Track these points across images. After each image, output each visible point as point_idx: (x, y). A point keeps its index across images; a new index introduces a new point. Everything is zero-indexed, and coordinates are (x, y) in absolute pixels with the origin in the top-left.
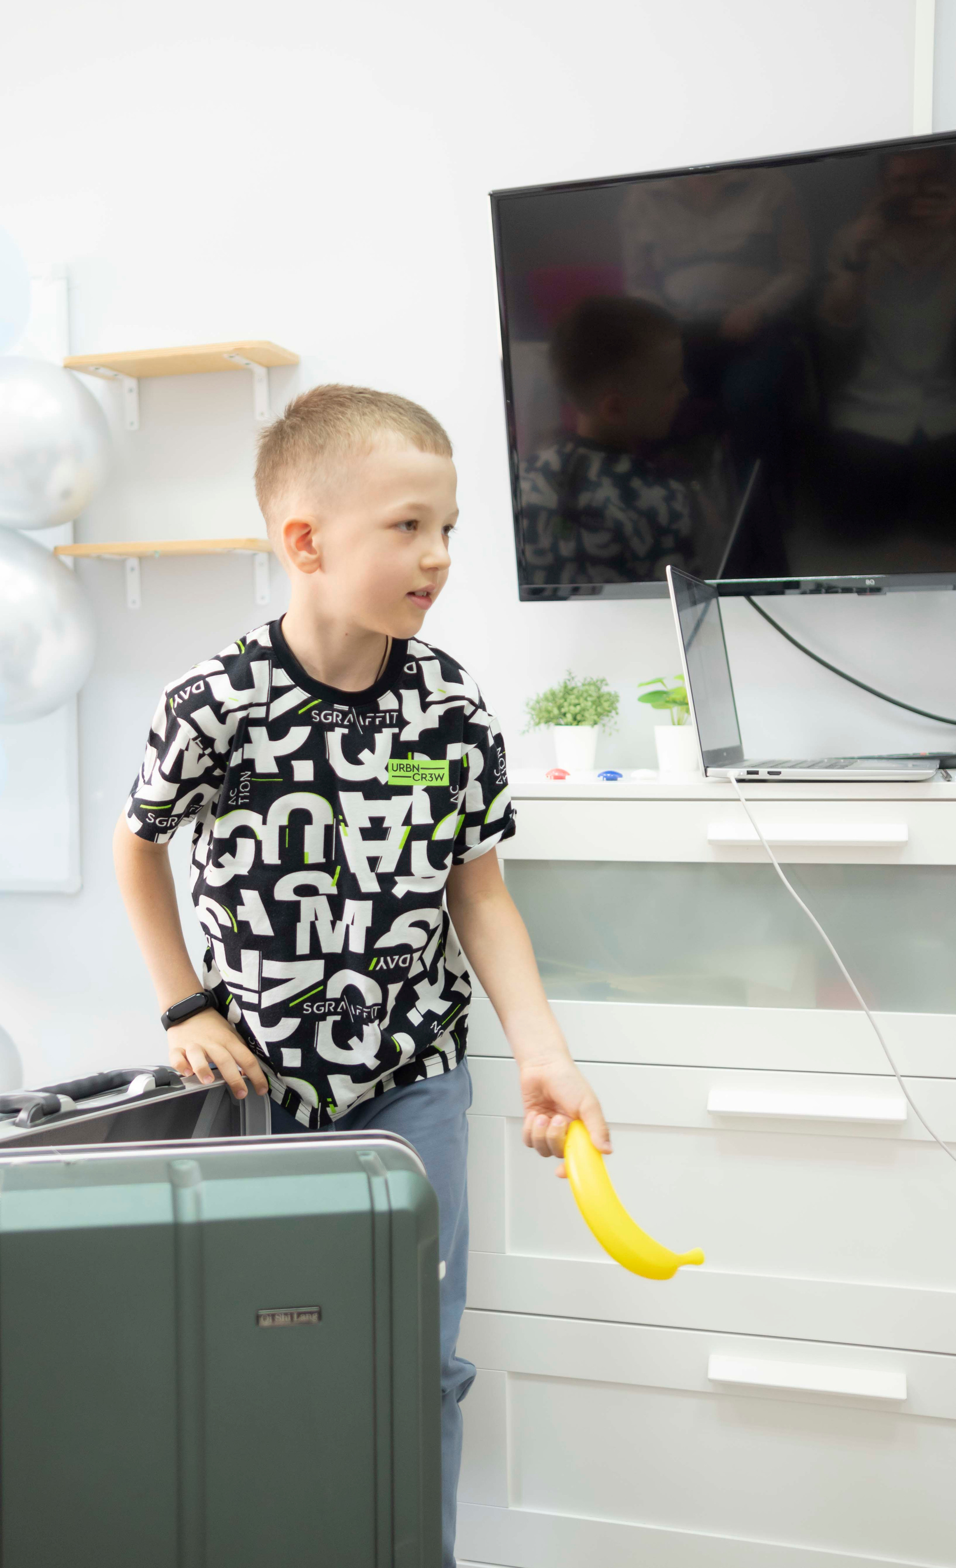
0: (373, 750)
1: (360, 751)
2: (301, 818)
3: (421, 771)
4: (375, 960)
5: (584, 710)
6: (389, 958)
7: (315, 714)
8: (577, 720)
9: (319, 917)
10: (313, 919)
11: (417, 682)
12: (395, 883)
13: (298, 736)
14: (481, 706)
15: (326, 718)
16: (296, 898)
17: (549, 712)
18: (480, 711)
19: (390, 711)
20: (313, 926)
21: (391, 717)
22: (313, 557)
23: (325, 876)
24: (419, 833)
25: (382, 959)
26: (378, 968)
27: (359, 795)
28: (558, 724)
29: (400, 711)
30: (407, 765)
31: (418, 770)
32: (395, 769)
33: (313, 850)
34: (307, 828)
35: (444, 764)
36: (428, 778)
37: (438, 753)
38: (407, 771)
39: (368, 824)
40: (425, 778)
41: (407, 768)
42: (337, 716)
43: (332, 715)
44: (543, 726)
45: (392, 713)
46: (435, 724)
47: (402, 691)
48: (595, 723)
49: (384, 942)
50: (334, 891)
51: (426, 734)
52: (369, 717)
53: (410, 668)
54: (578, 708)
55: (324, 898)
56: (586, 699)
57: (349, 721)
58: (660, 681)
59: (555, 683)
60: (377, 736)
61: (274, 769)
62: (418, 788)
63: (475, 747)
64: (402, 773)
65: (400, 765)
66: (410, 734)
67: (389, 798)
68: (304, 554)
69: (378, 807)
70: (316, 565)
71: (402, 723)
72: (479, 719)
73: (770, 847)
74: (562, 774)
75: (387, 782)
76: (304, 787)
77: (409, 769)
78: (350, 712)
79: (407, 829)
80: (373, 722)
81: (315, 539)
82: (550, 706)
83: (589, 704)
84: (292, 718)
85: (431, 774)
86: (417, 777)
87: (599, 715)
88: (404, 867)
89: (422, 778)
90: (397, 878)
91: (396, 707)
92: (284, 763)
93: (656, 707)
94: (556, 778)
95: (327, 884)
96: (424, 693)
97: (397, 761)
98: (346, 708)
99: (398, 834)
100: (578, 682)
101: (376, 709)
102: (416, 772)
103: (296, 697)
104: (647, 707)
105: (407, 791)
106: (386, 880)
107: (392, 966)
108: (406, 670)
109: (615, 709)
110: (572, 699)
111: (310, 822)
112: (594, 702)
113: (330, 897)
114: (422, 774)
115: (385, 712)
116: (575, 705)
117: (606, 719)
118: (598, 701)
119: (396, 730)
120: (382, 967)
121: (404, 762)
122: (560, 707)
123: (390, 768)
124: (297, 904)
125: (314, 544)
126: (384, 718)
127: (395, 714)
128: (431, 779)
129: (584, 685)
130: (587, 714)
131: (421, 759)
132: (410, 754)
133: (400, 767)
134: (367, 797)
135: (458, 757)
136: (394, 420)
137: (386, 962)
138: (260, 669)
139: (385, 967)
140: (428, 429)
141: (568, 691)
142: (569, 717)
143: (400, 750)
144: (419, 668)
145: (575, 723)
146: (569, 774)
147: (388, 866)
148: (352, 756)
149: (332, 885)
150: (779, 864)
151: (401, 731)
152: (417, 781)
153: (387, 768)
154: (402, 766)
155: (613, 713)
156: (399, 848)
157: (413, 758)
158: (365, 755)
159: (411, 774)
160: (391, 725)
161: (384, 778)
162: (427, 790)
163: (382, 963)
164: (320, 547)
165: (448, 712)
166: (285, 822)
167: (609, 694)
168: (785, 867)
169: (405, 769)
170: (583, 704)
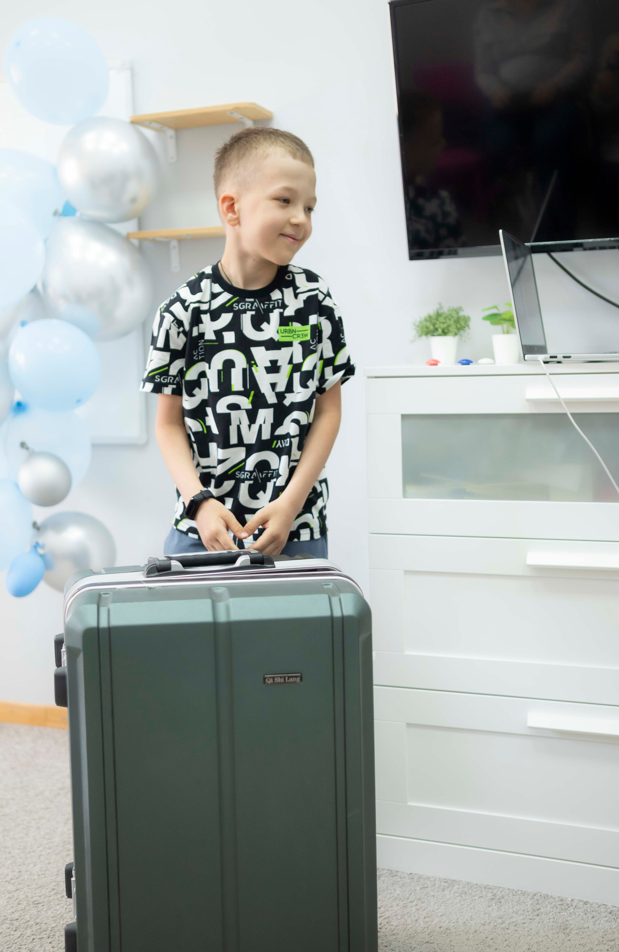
0: (269, 323)
1: (262, 324)
2: (229, 364)
3: (297, 333)
4: (275, 442)
5: (449, 326)
6: (283, 441)
7: (236, 305)
8: (445, 333)
9: (242, 423)
10: (239, 424)
11: (292, 284)
12: (285, 397)
13: (226, 318)
14: (328, 295)
15: (242, 307)
16: (228, 411)
17: (427, 328)
18: (328, 298)
19: (277, 300)
20: (239, 428)
21: (278, 303)
22: (235, 217)
23: (244, 398)
24: (297, 368)
25: (279, 441)
26: (277, 446)
27: (263, 348)
28: (433, 335)
29: (283, 299)
30: (289, 329)
31: (295, 332)
32: (282, 332)
33: (237, 383)
34: (233, 370)
35: (308, 327)
36: (301, 336)
37: (305, 322)
38: (289, 333)
39: (269, 365)
40: (299, 336)
41: (289, 331)
42: (248, 305)
43: (245, 305)
44: (424, 337)
45: (278, 301)
46: (301, 305)
47: (284, 289)
48: (456, 334)
49: (280, 431)
50: (250, 407)
51: (298, 311)
52: (266, 304)
53: (289, 277)
54: (445, 325)
55: (244, 412)
56: (450, 320)
57: (255, 307)
58: (496, 307)
59: (431, 310)
60: (271, 314)
61: (213, 337)
62: (296, 343)
63: (326, 318)
64: (287, 334)
65: (285, 329)
66: (289, 312)
67: (280, 349)
68: (230, 215)
69: (273, 354)
70: (236, 222)
71: (284, 306)
72: (327, 302)
73: (565, 402)
74: (435, 363)
75: (278, 340)
76: (230, 346)
77: (290, 332)
78: (255, 301)
79: (291, 366)
80: (268, 307)
81: (236, 207)
82: (428, 324)
83: (452, 322)
84: (223, 309)
85: (302, 334)
86: (295, 336)
87: (459, 329)
88: (289, 388)
89: (298, 336)
90: (286, 395)
91: (281, 297)
92: (219, 333)
93: (493, 323)
94: (432, 365)
95: (246, 403)
96: (295, 288)
97: (283, 328)
98: (252, 300)
99: (286, 369)
100: (445, 310)
101: (270, 299)
102: (294, 333)
103: (226, 297)
104: (488, 323)
105: (289, 344)
106: (281, 396)
107: (284, 446)
108: (286, 278)
109: (468, 326)
110: (441, 319)
111: (234, 366)
112: (455, 322)
113: (247, 411)
114: (298, 334)
115: (274, 301)
116: (443, 323)
117: (462, 332)
118: (457, 321)
119: (282, 310)
120: (279, 446)
121: (287, 328)
122: (434, 325)
123: (279, 332)
124: (229, 415)
125: (236, 209)
126: (274, 304)
127: (280, 301)
128: (302, 337)
129: (449, 311)
130: (451, 329)
131: (296, 326)
132: (290, 323)
133: (285, 331)
134: (267, 349)
135: (315, 323)
136: (282, 142)
137: (281, 443)
138: (205, 284)
139: (281, 446)
140: (299, 148)
141: (438, 315)
142: (440, 331)
143: (284, 321)
144: (294, 277)
145: (443, 334)
146: (439, 362)
147: (281, 388)
148: (258, 327)
149: (248, 404)
150: (571, 414)
151: (284, 310)
152: (295, 338)
153: (278, 332)
154: (286, 330)
155: (467, 328)
156: (287, 377)
157: (292, 325)
158: (264, 326)
159: (291, 335)
160: (278, 307)
161: (277, 338)
162: (301, 343)
163: (279, 444)
164: (239, 210)
165: (309, 298)
166: (221, 368)
167: (465, 317)
168: (572, 414)
169: (288, 332)
170: (448, 322)
